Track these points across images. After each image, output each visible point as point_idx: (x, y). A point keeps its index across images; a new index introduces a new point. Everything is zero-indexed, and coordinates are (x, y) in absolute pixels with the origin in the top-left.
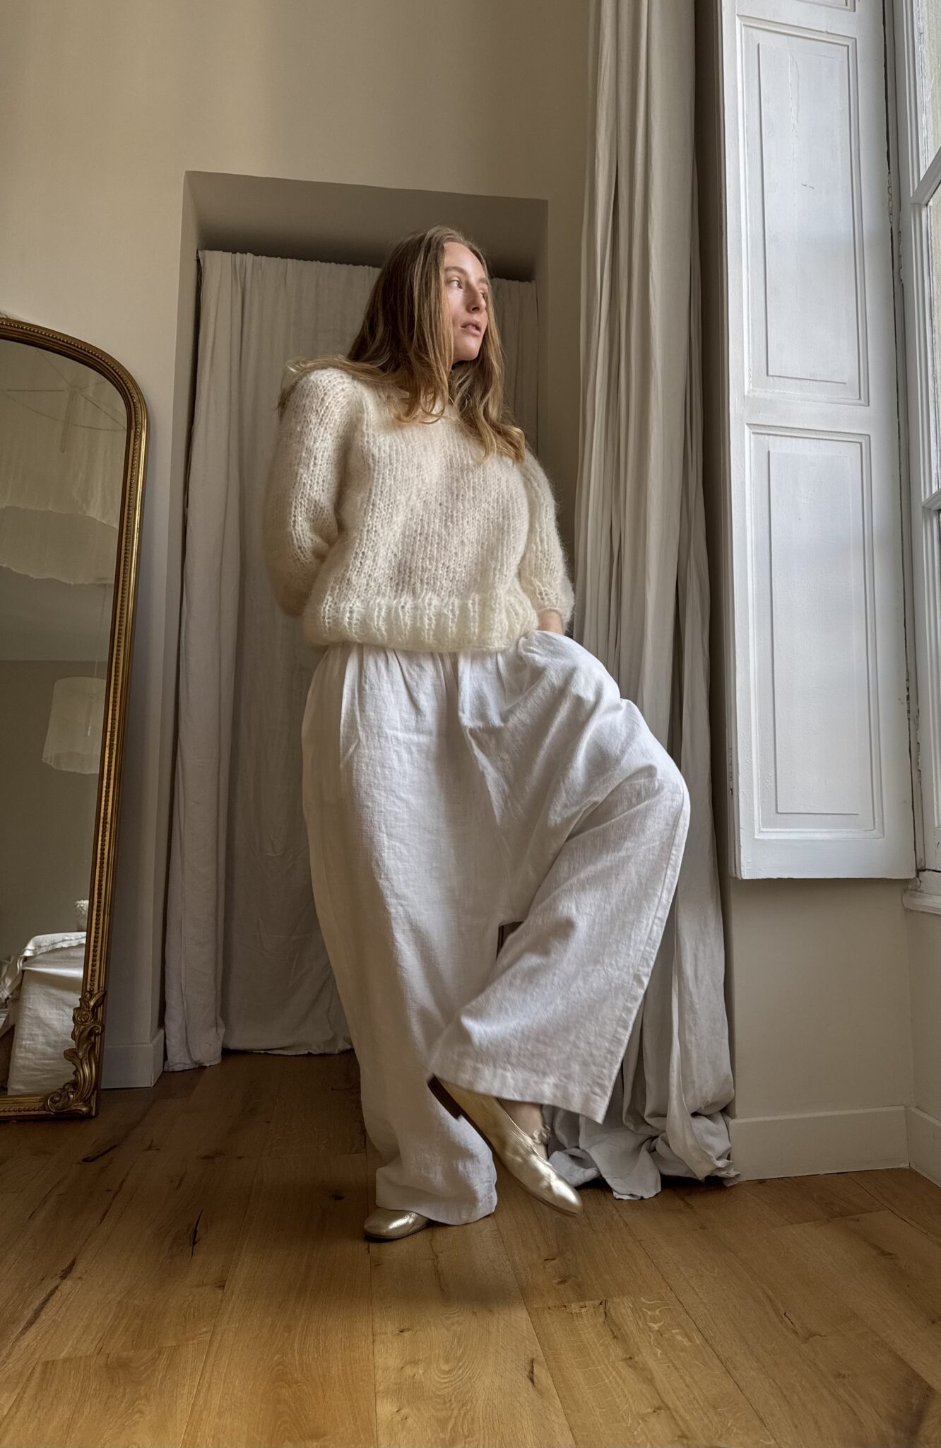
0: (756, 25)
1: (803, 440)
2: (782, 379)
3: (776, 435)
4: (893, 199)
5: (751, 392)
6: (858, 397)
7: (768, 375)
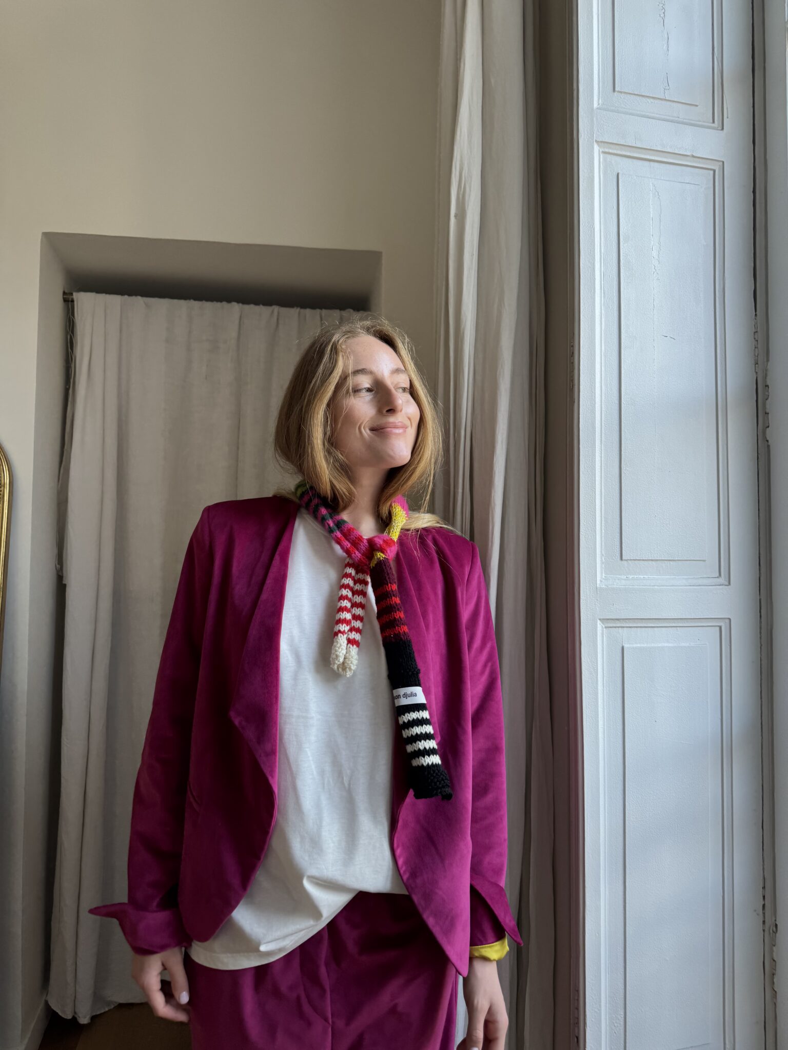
0: (615, 152)
1: (659, 629)
2: (636, 562)
3: (630, 627)
4: (759, 346)
5: (604, 581)
6: (717, 575)
7: (621, 559)
